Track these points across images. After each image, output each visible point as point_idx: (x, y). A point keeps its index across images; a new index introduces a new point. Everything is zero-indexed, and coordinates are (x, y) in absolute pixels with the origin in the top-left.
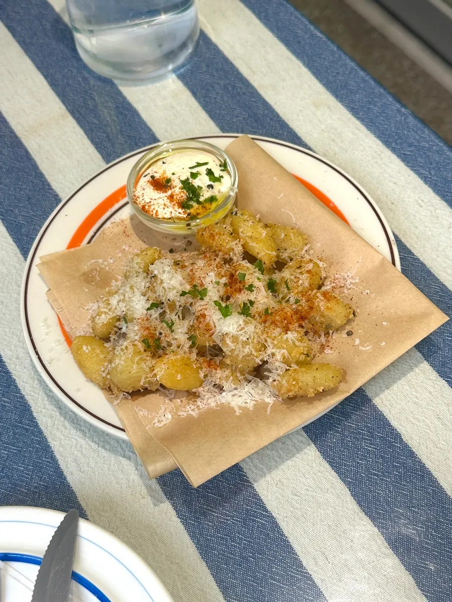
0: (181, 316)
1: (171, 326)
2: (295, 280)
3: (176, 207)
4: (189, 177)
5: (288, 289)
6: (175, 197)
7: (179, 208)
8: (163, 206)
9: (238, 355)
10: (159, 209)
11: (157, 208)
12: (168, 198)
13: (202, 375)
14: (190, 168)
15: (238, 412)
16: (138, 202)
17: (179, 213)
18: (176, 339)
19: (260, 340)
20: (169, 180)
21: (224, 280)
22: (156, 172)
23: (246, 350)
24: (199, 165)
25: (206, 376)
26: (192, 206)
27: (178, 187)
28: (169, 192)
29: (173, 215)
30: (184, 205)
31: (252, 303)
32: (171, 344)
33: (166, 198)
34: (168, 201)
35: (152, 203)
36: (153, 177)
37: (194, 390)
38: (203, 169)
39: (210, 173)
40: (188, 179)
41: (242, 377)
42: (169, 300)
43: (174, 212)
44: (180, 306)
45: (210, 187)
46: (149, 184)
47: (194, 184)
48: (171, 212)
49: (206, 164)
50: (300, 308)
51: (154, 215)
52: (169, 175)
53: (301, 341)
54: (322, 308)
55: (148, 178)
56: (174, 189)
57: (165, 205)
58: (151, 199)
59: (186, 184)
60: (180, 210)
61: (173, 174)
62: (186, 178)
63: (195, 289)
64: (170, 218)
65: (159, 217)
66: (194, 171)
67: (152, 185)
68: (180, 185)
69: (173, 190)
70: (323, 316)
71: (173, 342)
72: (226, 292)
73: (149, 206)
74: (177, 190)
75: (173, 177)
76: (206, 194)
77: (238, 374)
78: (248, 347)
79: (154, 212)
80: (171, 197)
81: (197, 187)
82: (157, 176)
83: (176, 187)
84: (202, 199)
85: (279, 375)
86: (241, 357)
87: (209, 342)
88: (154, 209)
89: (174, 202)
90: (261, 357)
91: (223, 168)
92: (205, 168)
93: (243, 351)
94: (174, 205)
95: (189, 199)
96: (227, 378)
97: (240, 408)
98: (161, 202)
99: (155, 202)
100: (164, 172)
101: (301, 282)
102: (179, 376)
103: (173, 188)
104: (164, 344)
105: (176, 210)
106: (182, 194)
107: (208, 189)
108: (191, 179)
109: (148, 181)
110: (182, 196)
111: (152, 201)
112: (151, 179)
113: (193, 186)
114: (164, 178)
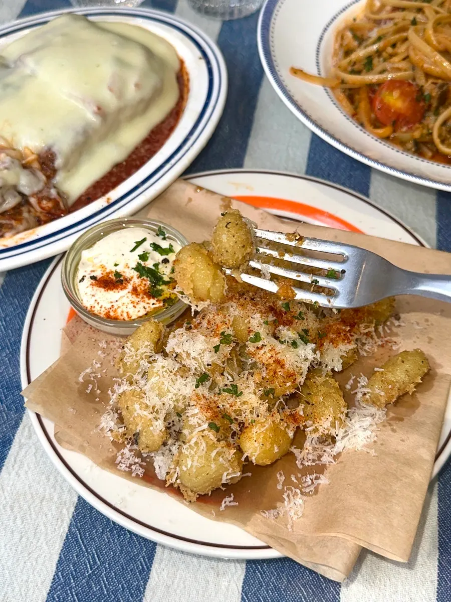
3: (146, 299)
4: (139, 261)
6: (139, 289)
7: (149, 299)
8: (132, 305)
10: (128, 310)
11: (125, 310)
12: (132, 294)
14: (132, 250)
17: (153, 304)
20: (118, 274)
22: (93, 271)
24: (139, 244)
26: (162, 291)
27: (135, 277)
28: (130, 287)
29: (148, 310)
30: (152, 293)
33: (130, 295)
34: (134, 296)
35: (116, 307)
36: (93, 278)
38: (147, 246)
39: (156, 247)
40: (139, 264)
43: (147, 306)
45: (166, 261)
46: (95, 288)
47: (148, 266)
48: (145, 308)
49: (146, 239)
51: (127, 319)
52: (111, 268)
55: (88, 281)
56: (133, 280)
57: (133, 302)
58: (111, 302)
59: (142, 270)
60: (152, 301)
61: (117, 265)
62: (136, 264)
64: (146, 314)
65: (133, 318)
67: (100, 287)
68: (136, 274)
69: (132, 282)
73: (115, 311)
74: (136, 281)
75: (119, 269)
76: (166, 272)
79: (125, 315)
80: (135, 291)
81: (154, 268)
82: (98, 274)
83: (132, 278)
84: (166, 279)
88: (122, 312)
89: (141, 295)
91: (162, 236)
92: (147, 243)
94: (142, 298)
95: (155, 284)
98: (127, 301)
99: (119, 304)
100: (103, 266)
103: (130, 280)
105: (148, 304)
106: (144, 282)
107: (165, 265)
108: (142, 263)
109: (92, 285)
110: (145, 284)
111: (115, 304)
112: (93, 281)
113: (149, 268)
114: (109, 273)
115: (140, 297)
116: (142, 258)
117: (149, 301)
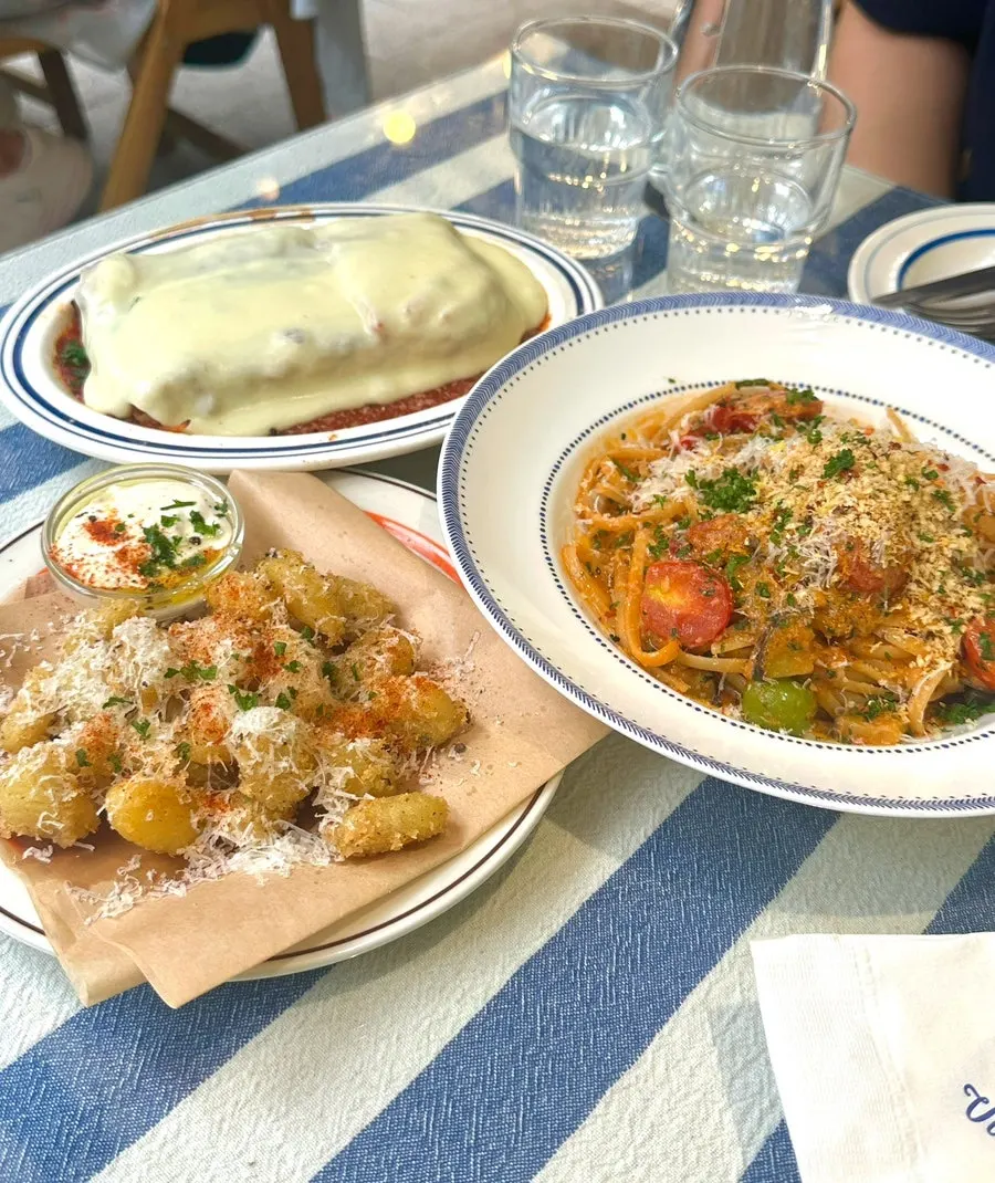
0: (164, 713)
1: (144, 728)
2: (369, 663)
3: (129, 572)
4: (159, 523)
5: (357, 679)
6: (129, 555)
7: (133, 573)
8: (106, 568)
9: (266, 776)
10: (96, 572)
11: (93, 570)
12: (116, 556)
13: (194, 820)
14: (163, 509)
15: (261, 882)
16: (59, 558)
17: (134, 583)
18: (151, 754)
19: (306, 748)
20: (122, 527)
21: (246, 653)
22: (100, 511)
23: (283, 764)
24: (179, 504)
25: (202, 824)
26: (160, 572)
27: (137, 539)
28: (119, 547)
29: (121, 584)
30: (145, 569)
31: (293, 692)
32: (142, 763)
33: (111, 556)
34: (116, 560)
35: (85, 562)
36: (93, 519)
37: (179, 851)
38: (186, 512)
39: (197, 519)
40: (156, 526)
41: (271, 823)
42: (144, 684)
43: (123, 579)
44: (164, 696)
45: (196, 541)
46: (84, 530)
47: (166, 535)
48: (119, 580)
49: (191, 504)
50: (376, 707)
51: (87, 583)
52: (122, 517)
53: (379, 755)
54: (414, 705)
55: (85, 519)
56: (131, 541)
57: (109, 566)
58: (85, 554)
59: (153, 535)
60: (136, 577)
61: (131, 516)
62: (153, 524)
63: (194, 667)
64: (115, 589)
65: (95, 585)
66: (169, 513)
67: (90, 531)
68: (142, 535)
69: (127, 543)
70: (415, 717)
71: (145, 761)
72: (250, 672)
73: (80, 566)
74: (134, 543)
75: (129, 522)
76: (186, 554)
77: (263, 818)
78: (286, 758)
79: (88, 576)
80: (122, 555)
81: (172, 541)
82: (101, 517)
83: (133, 537)
84: (178, 561)
85: (338, 814)
86: (272, 777)
87: (212, 755)
88: (88, 571)
89: (127, 563)
90: (308, 780)
91: (220, 512)
92: (189, 509)
93: (276, 768)
94: (126, 567)
95: (156, 560)
96: (242, 825)
97: (265, 875)
98: (103, 560)
99: (92, 560)
100: (115, 512)
101: (378, 665)
102: (149, 814)
103: (128, 538)
104: (129, 764)
105: (128, 577)
106: (143, 550)
107: (191, 545)
108: (161, 527)
109: (84, 525)
110: (142, 554)
111: (87, 559)
112: (88, 522)
113: (165, 538)
114: (114, 521)
115: (124, 565)
116: (167, 521)
117: (130, 575)
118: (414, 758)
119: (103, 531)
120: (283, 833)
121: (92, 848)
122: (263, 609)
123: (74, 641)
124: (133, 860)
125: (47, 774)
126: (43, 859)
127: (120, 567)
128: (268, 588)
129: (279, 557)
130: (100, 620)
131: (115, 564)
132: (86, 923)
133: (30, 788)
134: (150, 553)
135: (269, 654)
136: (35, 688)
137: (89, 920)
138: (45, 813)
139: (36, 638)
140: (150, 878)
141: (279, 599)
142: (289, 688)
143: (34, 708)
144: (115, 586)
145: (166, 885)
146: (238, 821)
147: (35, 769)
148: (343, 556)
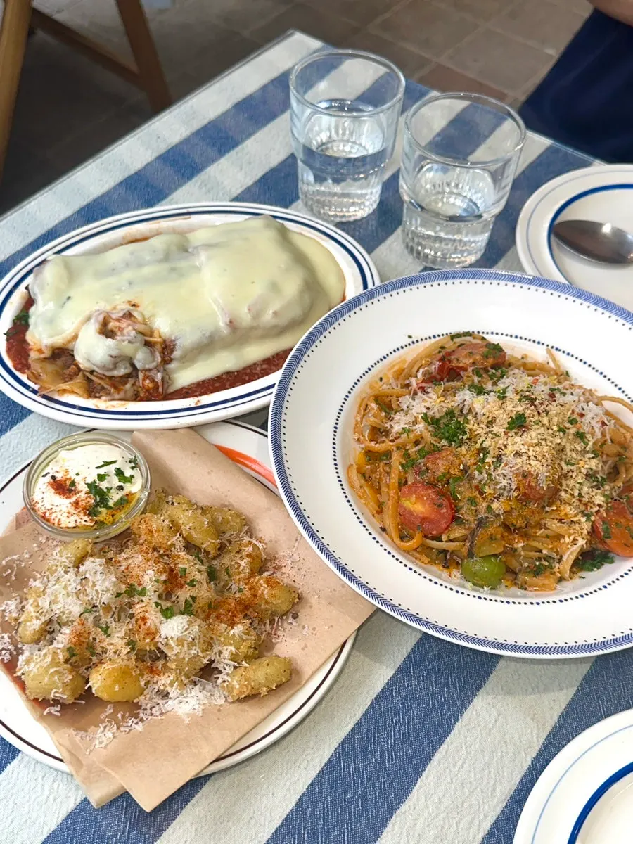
0: (117, 617)
1: (106, 630)
2: (236, 566)
3: (82, 515)
4: (97, 480)
5: (230, 576)
6: (80, 503)
7: (85, 515)
8: (67, 514)
9: (183, 659)
10: (61, 517)
11: (59, 517)
12: (73, 505)
13: (143, 683)
14: (97, 468)
15: (187, 721)
16: (36, 508)
17: (85, 521)
18: (112, 644)
19: (205, 639)
20: (73, 483)
21: (163, 577)
22: (57, 472)
23: (193, 651)
24: (106, 464)
25: (147, 683)
26: (100, 513)
27: (84, 492)
28: (74, 499)
29: (78, 524)
30: (91, 512)
31: (193, 598)
32: (107, 650)
33: (70, 505)
34: (73, 508)
35: (53, 510)
36: (53, 478)
37: (135, 701)
38: (112, 468)
39: (119, 473)
40: (95, 482)
41: (188, 680)
42: (103, 603)
43: (79, 520)
44: (116, 608)
45: (121, 488)
46: (49, 487)
47: (101, 486)
48: (76, 521)
49: (114, 462)
50: (244, 597)
51: (56, 524)
52: (72, 475)
53: (248, 634)
54: (266, 597)
55: (48, 479)
56: (80, 494)
57: (68, 513)
58: (53, 505)
59: (93, 487)
60: (86, 518)
61: (78, 474)
62: (92, 480)
63: (132, 588)
64: (74, 527)
65: (61, 526)
66: (102, 471)
67: (53, 488)
68: (87, 489)
69: (78, 495)
70: (267, 603)
71: (108, 647)
72: (166, 589)
73: (51, 514)
74: (82, 495)
75: (77, 479)
76: (115, 497)
77: (183, 678)
78: (194, 648)
79: (57, 520)
80: (76, 504)
81: (105, 490)
82: (59, 476)
83: (81, 491)
84: (111, 503)
85: (228, 674)
86: (187, 660)
87: (150, 646)
88: (56, 517)
89: (80, 509)
90: (208, 657)
91: (133, 465)
92: (113, 467)
93: (189, 654)
94: (79, 512)
95: (97, 504)
96: (172, 684)
97: (188, 715)
98: (65, 509)
99: (58, 509)
100: (67, 471)
101: (242, 567)
102: (117, 687)
103: (78, 492)
104: (99, 650)
105: (81, 519)
106: (89, 499)
107: (118, 491)
108: (98, 482)
109: (49, 483)
110: (89, 502)
111: (54, 508)
112: (51, 481)
113: (101, 489)
114: (67, 479)
115: (78, 510)
116: (101, 478)
117: (83, 517)
118: (268, 626)
119: (63, 487)
120: (196, 685)
121: (84, 702)
122: (169, 543)
123: (54, 568)
124: (108, 707)
125: (53, 667)
126: (56, 713)
127: (75, 512)
128: (171, 528)
129: (175, 504)
130: (69, 555)
131: (72, 511)
132: (87, 753)
133: (44, 677)
134: (93, 501)
135: (177, 574)
136: (36, 604)
137: (88, 750)
138: (54, 690)
139: (27, 556)
140: (120, 718)
141: (178, 534)
142: (190, 596)
143: (37, 618)
144: (74, 525)
145: (130, 721)
146: (169, 682)
147: (46, 665)
148: (212, 487)
